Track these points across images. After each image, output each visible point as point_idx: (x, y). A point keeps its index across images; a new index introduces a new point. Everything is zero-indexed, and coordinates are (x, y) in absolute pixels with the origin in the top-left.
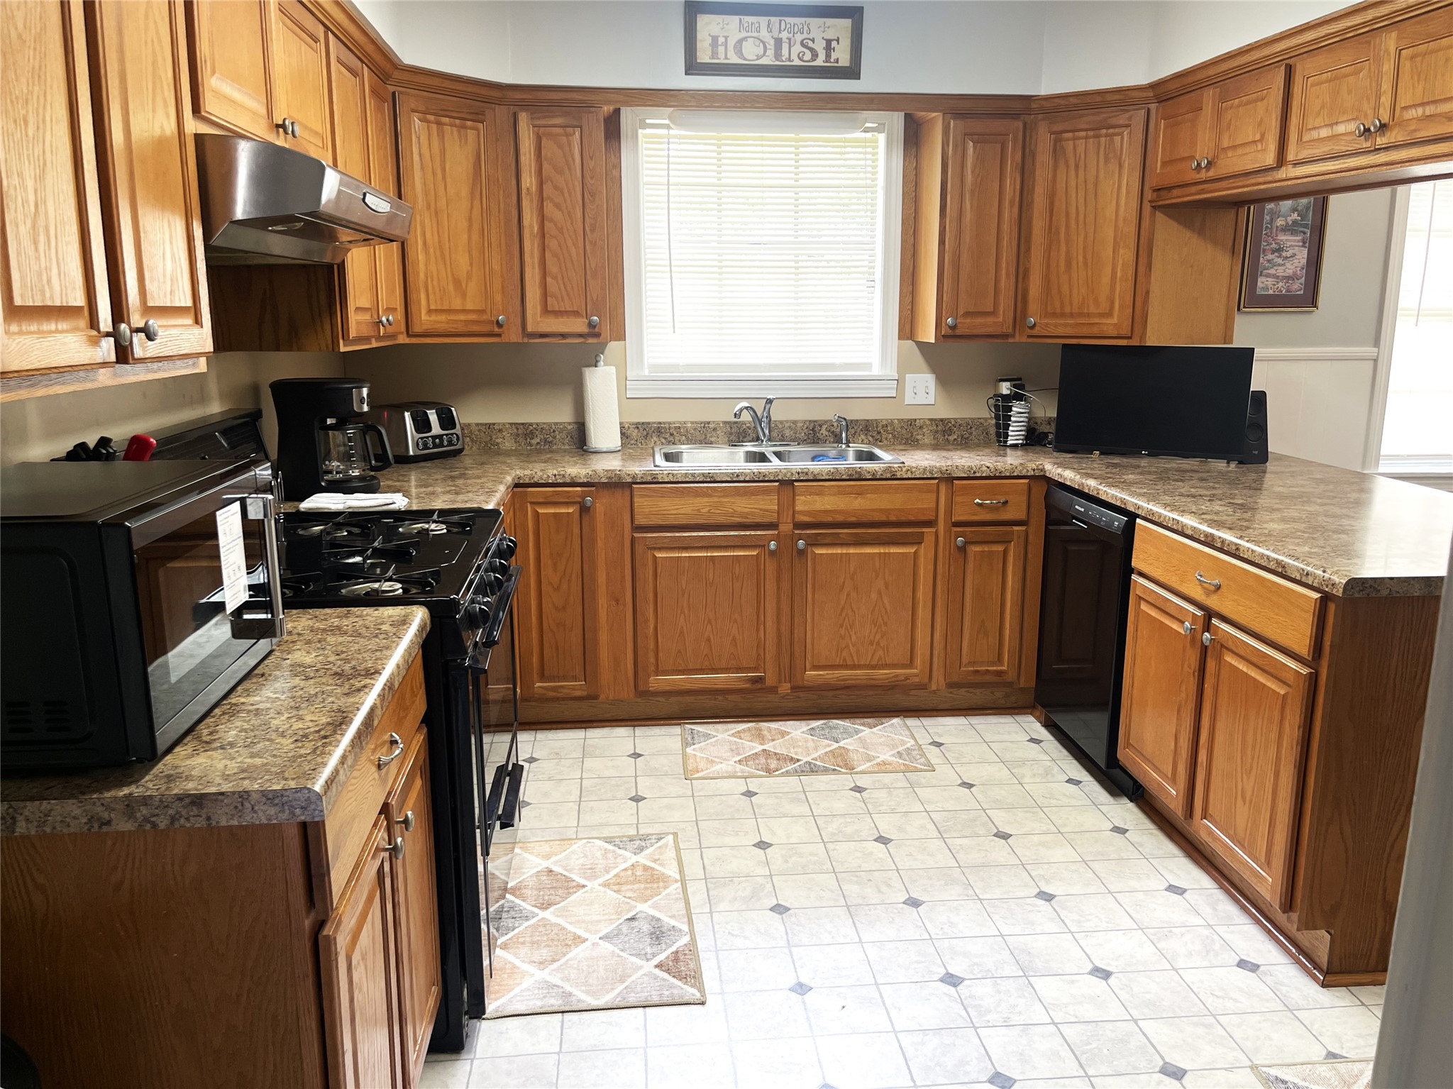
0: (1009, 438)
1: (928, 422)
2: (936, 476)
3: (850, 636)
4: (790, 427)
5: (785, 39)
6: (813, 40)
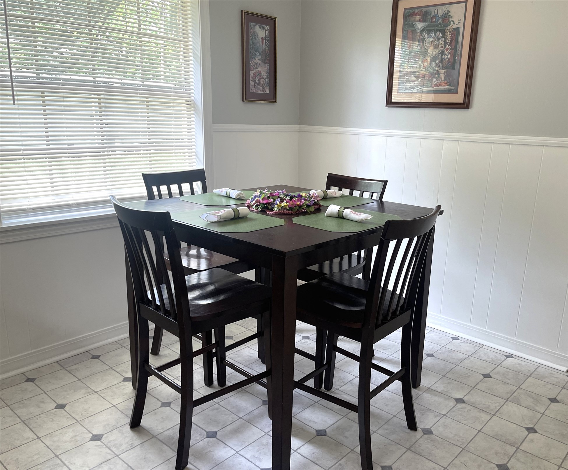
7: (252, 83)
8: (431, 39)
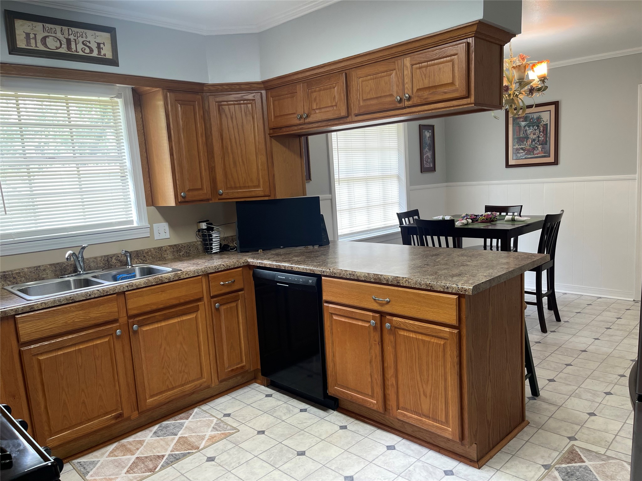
0: (213, 249)
1: (169, 248)
2: (200, 274)
3: (169, 372)
4: (93, 261)
5: (72, 40)
6: (89, 42)
7: (425, 162)
8: (531, 130)
